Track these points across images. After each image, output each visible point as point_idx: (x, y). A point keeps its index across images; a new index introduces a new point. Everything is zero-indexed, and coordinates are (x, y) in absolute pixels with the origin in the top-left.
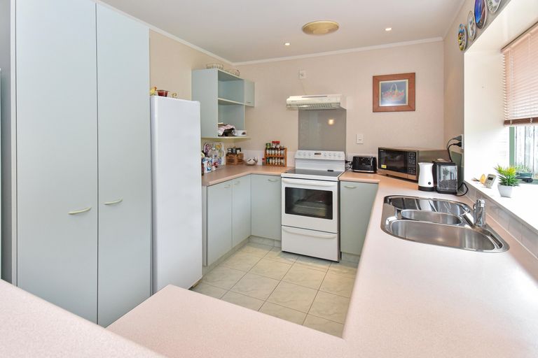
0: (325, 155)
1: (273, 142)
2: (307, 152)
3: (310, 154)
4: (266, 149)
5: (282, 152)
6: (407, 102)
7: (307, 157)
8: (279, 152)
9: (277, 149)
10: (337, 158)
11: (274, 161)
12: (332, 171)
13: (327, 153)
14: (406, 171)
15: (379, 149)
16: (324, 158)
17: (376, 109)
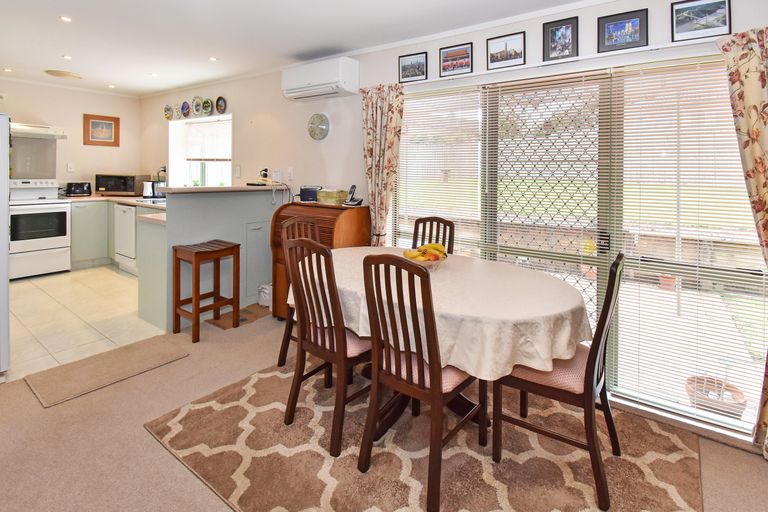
0: (35, 183)
3: (17, 183)
6: (113, 139)
10: (50, 186)
12: (45, 198)
13: (38, 181)
14: (125, 190)
15: (97, 176)
16: (34, 186)
17: (86, 142)
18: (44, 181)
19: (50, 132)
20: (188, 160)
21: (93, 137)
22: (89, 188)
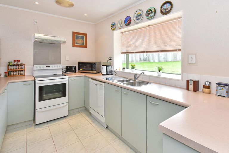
0: (52, 66)
1: (14, 61)
2: (41, 66)
3: (44, 67)
4: (9, 65)
5: (22, 67)
6: (84, 44)
7: (42, 68)
8: (20, 67)
9: (18, 65)
10: (59, 68)
11: (15, 73)
12: (56, 74)
13: (53, 65)
14: (92, 70)
15: (79, 63)
16: (52, 68)
17: (74, 46)
18: (56, 65)
19: (58, 39)
20: (122, 53)
21: (76, 43)
22: (75, 68)
